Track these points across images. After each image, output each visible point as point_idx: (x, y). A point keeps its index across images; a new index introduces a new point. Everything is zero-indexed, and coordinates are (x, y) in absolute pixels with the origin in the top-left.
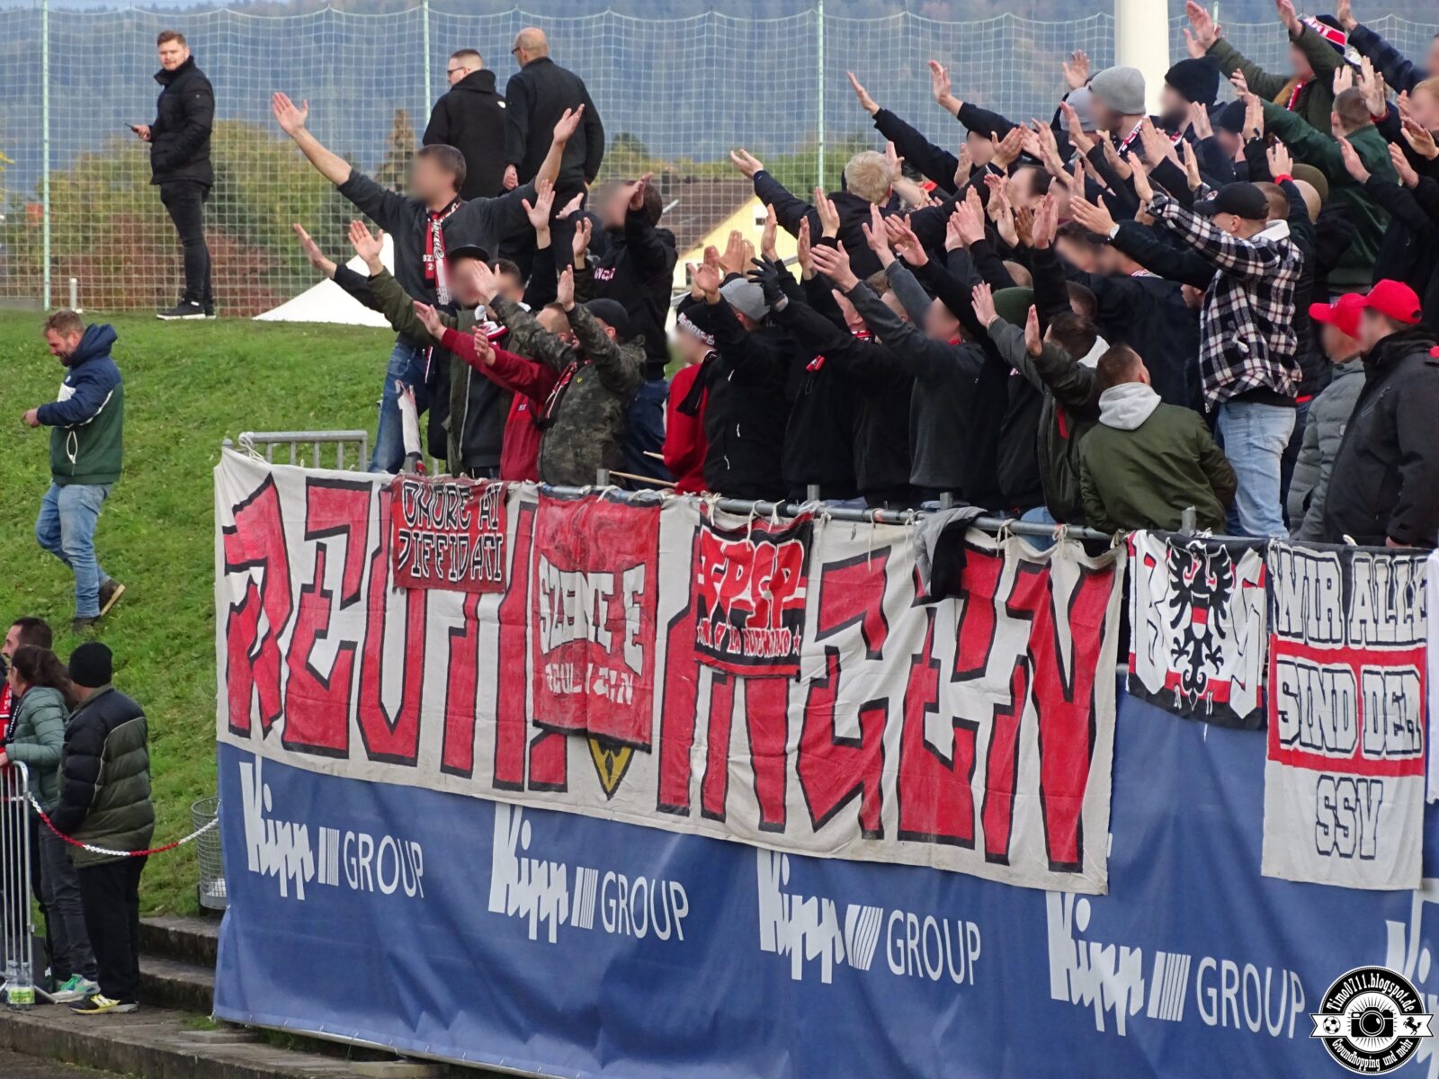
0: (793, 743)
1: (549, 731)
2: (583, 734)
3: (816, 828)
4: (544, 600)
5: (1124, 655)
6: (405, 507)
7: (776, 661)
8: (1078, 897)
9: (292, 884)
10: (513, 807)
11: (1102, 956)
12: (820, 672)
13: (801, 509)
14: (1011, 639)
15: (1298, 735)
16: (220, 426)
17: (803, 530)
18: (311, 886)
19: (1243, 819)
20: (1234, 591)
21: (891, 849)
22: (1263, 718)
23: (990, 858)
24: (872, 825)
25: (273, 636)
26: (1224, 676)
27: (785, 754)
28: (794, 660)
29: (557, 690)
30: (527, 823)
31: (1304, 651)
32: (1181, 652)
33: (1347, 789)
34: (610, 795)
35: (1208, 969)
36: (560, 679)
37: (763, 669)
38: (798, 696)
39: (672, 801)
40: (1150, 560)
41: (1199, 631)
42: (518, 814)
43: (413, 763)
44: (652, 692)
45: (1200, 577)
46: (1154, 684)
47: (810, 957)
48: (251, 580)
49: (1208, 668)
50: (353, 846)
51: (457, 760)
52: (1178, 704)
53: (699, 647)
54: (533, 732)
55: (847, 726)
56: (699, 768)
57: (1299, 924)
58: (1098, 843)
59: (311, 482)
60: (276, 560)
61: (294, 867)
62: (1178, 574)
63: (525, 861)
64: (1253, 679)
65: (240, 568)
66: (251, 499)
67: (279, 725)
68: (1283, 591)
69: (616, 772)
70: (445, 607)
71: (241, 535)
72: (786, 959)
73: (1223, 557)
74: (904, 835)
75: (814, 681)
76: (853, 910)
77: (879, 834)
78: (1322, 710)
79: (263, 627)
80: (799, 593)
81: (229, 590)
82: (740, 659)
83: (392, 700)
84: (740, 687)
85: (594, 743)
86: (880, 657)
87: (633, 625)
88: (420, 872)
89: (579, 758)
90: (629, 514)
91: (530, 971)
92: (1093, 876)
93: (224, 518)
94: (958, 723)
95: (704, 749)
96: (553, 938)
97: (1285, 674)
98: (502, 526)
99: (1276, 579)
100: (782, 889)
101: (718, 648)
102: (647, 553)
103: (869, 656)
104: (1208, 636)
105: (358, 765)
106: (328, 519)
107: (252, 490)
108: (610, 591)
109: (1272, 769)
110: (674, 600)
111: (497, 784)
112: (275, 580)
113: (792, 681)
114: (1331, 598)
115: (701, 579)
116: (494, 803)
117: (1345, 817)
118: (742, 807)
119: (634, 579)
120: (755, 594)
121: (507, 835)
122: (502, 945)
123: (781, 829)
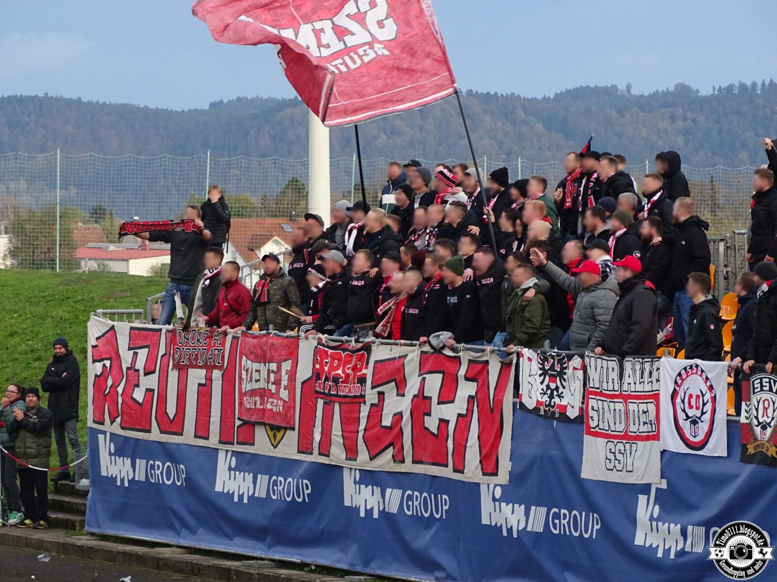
0: (362, 427)
1: (245, 423)
2: (264, 424)
3: (371, 459)
4: (244, 373)
5: (516, 394)
6: (178, 338)
7: (354, 397)
8: (496, 486)
9: (122, 480)
10: (227, 451)
11: (506, 508)
12: (376, 401)
13: (367, 340)
14: (466, 389)
15: (598, 425)
16: (89, 308)
17: (367, 348)
18: (132, 482)
19: (573, 456)
20: (569, 372)
21: (408, 467)
22: (582, 419)
23: (455, 471)
24: (399, 458)
25: (114, 386)
26: (564, 402)
27: (358, 432)
28: (363, 396)
29: (248, 406)
30: (234, 458)
31: (601, 394)
32: (545, 394)
33: (620, 446)
34: (275, 447)
35: (555, 513)
36: (248, 403)
37: (347, 400)
38: (365, 411)
39: (305, 447)
40: (530, 359)
41: (553, 386)
42: (230, 454)
43: (181, 434)
44: (294, 408)
45: (553, 365)
46: (530, 404)
47: (368, 508)
48: (104, 365)
49: (556, 400)
50: (152, 467)
51: (202, 431)
52: (542, 413)
53: (317, 392)
54: (238, 423)
55: (387, 421)
56: (317, 437)
57: (598, 497)
58: (505, 465)
59: (132, 328)
60: (116, 357)
61: (124, 474)
62: (543, 364)
63: (232, 472)
64: (577, 404)
65: (99, 361)
66: (103, 335)
67: (119, 420)
68: (591, 372)
69: (278, 438)
70: (196, 376)
71: (101, 348)
72: (357, 509)
73: (564, 358)
74: (414, 462)
75: (372, 405)
76: (389, 491)
77: (403, 461)
78: (609, 416)
79: (110, 382)
80: (364, 371)
81: (95, 369)
82: (337, 396)
83: (171, 410)
84: (337, 407)
85: (268, 428)
86: (403, 395)
87: (284, 382)
88: (184, 476)
89: (261, 434)
90: (285, 340)
91: (234, 512)
92: (503, 477)
93: (92, 341)
94: (441, 420)
95: (320, 430)
96: (245, 501)
97: (592, 403)
98: (223, 344)
99: (588, 368)
100: (355, 482)
101: (326, 391)
102: (292, 353)
103: (398, 395)
104: (557, 388)
105: (155, 435)
106: (139, 343)
107: (104, 331)
108: (275, 370)
109: (587, 438)
110: (304, 371)
111: (220, 442)
112: (115, 364)
113: (362, 405)
114: (614, 375)
115: (318, 366)
116: (217, 449)
117: (619, 456)
118: (338, 454)
119: (287, 366)
120: (344, 372)
121: (224, 462)
122: (226, 505)
123: (355, 460)
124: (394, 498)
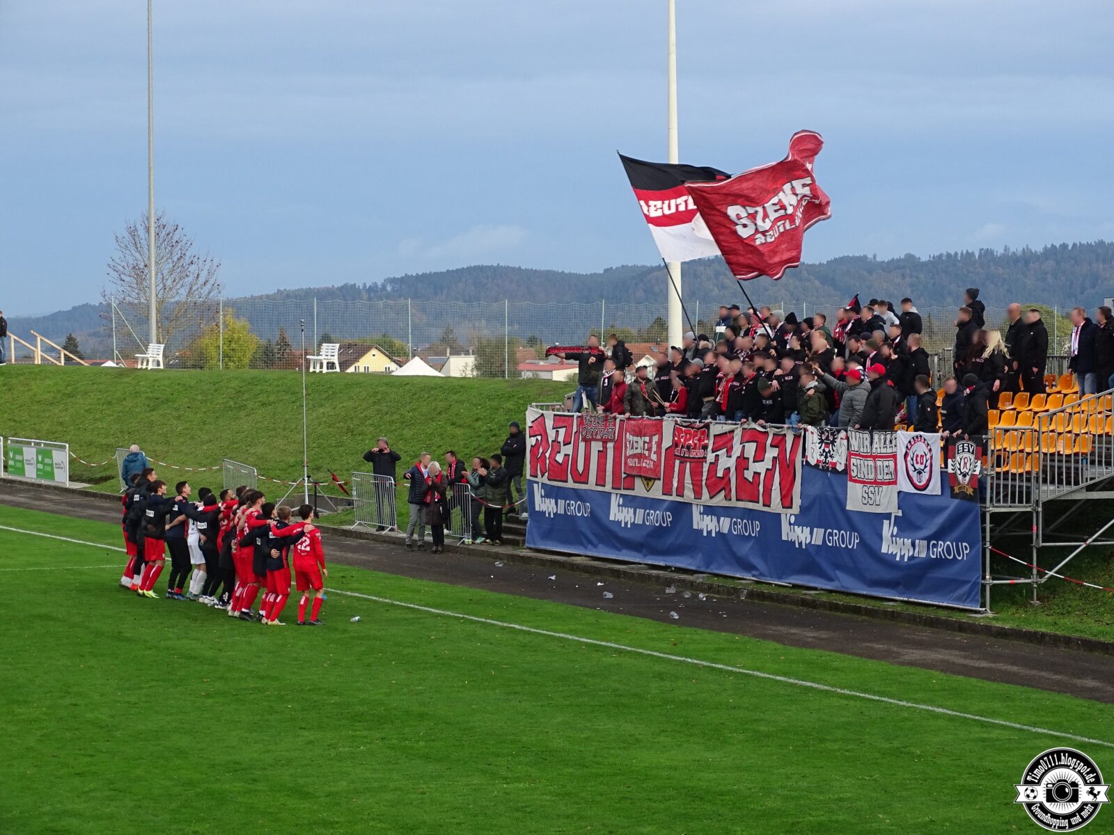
0: (704, 478)
1: (629, 475)
2: (640, 476)
3: (711, 498)
4: (628, 443)
5: (804, 455)
6: (585, 421)
7: (699, 458)
8: (791, 515)
9: (549, 514)
10: (617, 494)
11: (798, 529)
12: (713, 461)
13: (706, 421)
14: (771, 453)
15: (857, 475)
16: (527, 401)
17: (707, 426)
18: (555, 514)
19: (841, 496)
20: (838, 441)
21: (734, 503)
22: (846, 471)
23: (764, 505)
24: (729, 498)
25: (544, 453)
26: (834, 460)
27: (702, 481)
28: (705, 458)
29: (631, 465)
30: (621, 499)
31: (859, 455)
32: (822, 455)
33: (872, 489)
34: (648, 491)
35: (829, 532)
36: (631, 463)
37: (694, 460)
38: (706, 467)
39: (667, 491)
40: (812, 433)
41: (827, 450)
42: (618, 496)
43: (587, 483)
44: (660, 466)
45: (828, 437)
46: (813, 462)
47: (709, 530)
48: (537, 439)
49: (829, 459)
50: (569, 505)
51: (601, 481)
52: (821, 467)
53: (675, 455)
54: (624, 476)
55: (720, 474)
56: (675, 484)
57: (857, 521)
58: (797, 501)
59: (555, 415)
60: (544, 434)
61: (550, 509)
62: (821, 436)
63: (620, 508)
64: (843, 462)
65: (534, 436)
66: (536, 419)
67: (546, 474)
68: (853, 442)
69: (650, 485)
70: (596, 447)
71: (535, 428)
72: (701, 531)
73: (834, 432)
74: (737, 500)
75: (711, 463)
76: (722, 519)
77: (730, 500)
78: (864, 470)
79: (541, 450)
80: (706, 441)
81: (531, 442)
82: (689, 458)
83: (580, 468)
84: (688, 464)
85: (644, 480)
86: (730, 457)
87: (654, 449)
88: (589, 510)
89: (638, 483)
90: (654, 422)
91: (622, 534)
92: (796, 509)
93: (529, 424)
94: (755, 473)
95: (677, 480)
96: (629, 526)
97: (853, 461)
98: (615, 425)
99: (850, 438)
100: (700, 513)
101: (682, 455)
102: (659, 430)
103: (727, 457)
104: (829, 451)
105: (571, 484)
106: (560, 425)
107: (536, 417)
108: (648, 441)
109: (850, 484)
110: (667, 442)
111: (613, 488)
112: (544, 439)
113: (704, 463)
114: (867, 443)
115: (676, 439)
116: (611, 493)
117: (871, 495)
118: (689, 495)
119: (655, 438)
120: (693, 442)
121: (615, 501)
122: (615, 529)
123: (700, 499)
124: (725, 524)
